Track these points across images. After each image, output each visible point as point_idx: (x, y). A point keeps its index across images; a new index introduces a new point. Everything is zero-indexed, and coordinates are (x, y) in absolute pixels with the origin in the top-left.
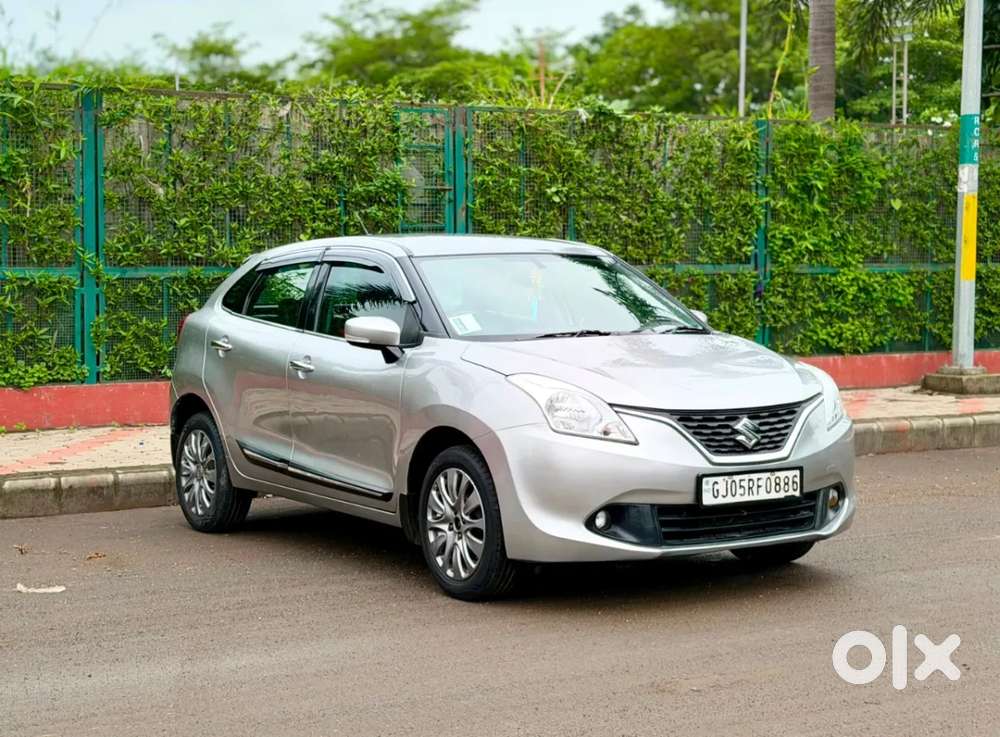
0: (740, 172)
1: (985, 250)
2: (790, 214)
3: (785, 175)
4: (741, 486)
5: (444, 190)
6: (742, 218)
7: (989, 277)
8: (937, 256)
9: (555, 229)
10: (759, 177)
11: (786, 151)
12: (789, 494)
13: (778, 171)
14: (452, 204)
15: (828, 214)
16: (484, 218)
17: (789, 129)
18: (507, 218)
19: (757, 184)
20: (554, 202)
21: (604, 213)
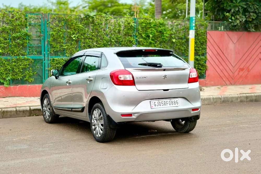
0: (129, 32)
1: (199, 53)
2: (143, 43)
3: (142, 33)
5: (41, 36)
6: (129, 44)
7: (200, 60)
8: (186, 54)
9: (74, 47)
10: (134, 33)
11: (142, 26)
13: (140, 31)
14: (43, 40)
15: (154, 43)
16: (53, 44)
17: (142, 20)
18: (60, 43)
19: (134, 35)
20: (74, 39)
21: (89, 42)
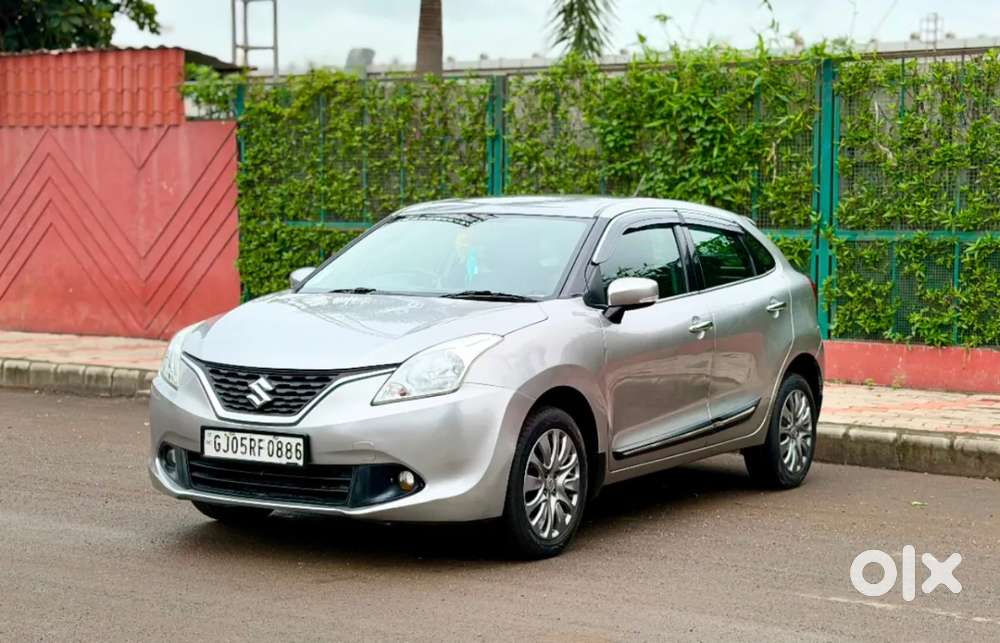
4: (242, 445)
12: (290, 461)
